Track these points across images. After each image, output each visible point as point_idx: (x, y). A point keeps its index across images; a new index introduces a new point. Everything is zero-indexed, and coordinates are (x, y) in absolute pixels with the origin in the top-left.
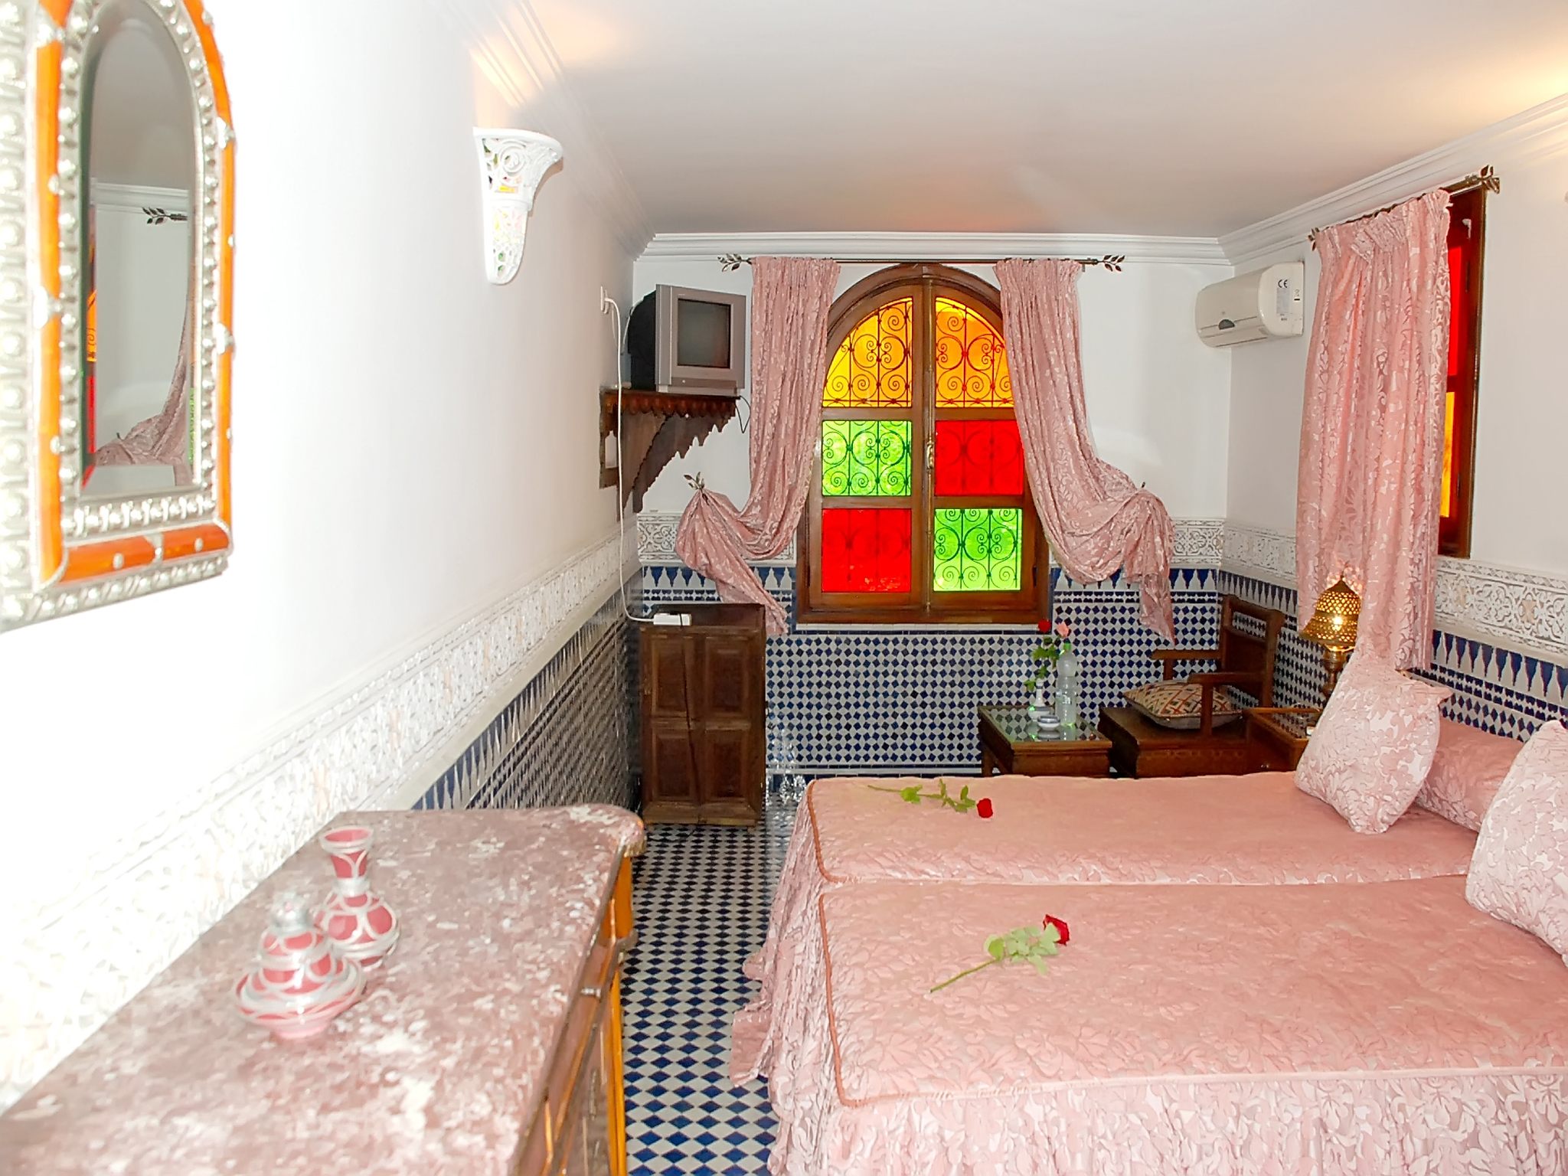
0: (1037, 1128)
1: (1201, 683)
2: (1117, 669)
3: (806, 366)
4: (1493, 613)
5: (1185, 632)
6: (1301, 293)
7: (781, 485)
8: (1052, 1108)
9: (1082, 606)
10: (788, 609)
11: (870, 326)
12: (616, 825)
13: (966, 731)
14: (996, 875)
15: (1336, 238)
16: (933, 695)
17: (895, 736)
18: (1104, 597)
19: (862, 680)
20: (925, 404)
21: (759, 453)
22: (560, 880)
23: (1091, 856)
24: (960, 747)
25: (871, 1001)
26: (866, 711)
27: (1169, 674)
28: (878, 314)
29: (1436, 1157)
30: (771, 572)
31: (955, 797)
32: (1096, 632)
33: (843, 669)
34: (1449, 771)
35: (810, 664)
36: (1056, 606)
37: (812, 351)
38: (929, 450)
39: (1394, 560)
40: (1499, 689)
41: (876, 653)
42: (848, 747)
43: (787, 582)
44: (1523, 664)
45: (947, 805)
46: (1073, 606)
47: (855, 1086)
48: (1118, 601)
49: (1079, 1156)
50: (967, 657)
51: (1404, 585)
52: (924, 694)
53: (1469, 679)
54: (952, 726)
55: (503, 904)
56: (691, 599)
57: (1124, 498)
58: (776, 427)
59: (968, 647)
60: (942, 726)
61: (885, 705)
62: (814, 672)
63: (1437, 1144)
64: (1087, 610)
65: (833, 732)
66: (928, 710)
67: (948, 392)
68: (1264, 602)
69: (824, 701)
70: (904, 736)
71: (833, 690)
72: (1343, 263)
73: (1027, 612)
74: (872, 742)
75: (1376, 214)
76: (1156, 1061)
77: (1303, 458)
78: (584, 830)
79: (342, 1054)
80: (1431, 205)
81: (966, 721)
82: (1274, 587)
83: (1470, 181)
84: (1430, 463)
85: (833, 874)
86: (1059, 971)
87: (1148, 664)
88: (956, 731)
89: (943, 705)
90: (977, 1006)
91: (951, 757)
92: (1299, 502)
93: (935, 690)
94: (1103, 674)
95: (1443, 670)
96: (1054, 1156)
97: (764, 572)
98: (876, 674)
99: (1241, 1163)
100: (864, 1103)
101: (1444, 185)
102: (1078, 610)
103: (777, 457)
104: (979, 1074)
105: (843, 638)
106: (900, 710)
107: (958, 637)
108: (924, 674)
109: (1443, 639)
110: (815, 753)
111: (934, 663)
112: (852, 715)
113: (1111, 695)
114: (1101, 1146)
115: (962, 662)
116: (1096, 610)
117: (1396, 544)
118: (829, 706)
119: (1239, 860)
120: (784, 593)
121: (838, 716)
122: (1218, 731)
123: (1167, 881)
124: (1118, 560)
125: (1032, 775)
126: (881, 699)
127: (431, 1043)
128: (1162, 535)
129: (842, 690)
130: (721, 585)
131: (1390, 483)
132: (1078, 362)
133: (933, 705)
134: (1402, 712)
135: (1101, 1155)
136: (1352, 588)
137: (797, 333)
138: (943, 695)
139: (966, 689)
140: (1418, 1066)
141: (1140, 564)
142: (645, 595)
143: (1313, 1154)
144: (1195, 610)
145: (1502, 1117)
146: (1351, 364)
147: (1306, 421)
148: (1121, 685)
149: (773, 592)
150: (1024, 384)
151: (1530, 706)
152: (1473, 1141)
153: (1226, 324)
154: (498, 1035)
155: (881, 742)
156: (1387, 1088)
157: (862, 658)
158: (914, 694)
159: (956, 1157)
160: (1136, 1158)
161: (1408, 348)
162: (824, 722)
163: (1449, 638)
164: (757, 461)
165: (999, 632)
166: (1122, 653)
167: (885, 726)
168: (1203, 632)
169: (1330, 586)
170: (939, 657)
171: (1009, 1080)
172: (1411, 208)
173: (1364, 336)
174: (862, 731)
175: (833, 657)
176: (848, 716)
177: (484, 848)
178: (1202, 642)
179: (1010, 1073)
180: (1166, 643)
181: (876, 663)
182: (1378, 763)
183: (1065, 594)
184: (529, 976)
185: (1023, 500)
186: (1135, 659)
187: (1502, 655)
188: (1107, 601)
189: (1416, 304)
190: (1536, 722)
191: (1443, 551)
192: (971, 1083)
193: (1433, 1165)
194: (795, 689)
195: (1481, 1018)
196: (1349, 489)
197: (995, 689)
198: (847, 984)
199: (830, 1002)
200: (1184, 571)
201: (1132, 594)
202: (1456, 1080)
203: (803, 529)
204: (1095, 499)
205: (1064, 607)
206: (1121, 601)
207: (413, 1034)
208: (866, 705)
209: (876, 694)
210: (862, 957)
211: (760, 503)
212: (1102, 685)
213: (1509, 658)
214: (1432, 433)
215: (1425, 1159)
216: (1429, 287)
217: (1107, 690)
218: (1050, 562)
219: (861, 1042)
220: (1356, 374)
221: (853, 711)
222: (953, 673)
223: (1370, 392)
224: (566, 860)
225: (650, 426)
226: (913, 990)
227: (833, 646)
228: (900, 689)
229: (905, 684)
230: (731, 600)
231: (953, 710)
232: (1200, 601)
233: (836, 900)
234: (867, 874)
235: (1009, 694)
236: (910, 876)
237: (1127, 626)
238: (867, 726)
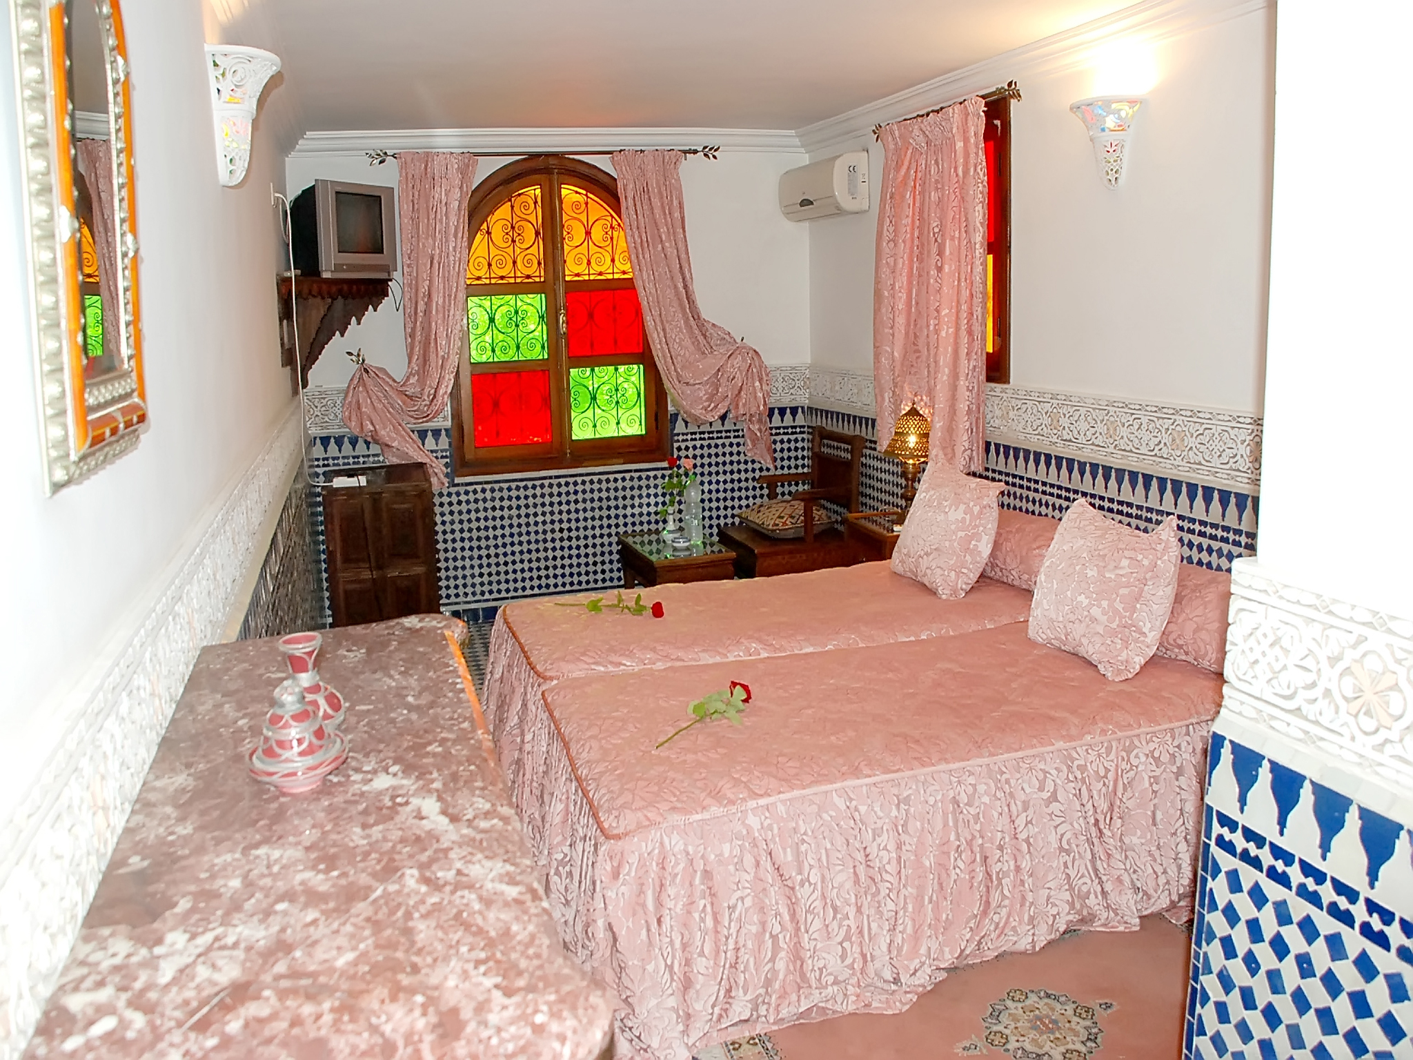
0: (757, 834)
1: (802, 500)
2: (729, 495)
3: (451, 249)
4: (1029, 424)
5: (782, 459)
6: (866, 176)
7: (434, 355)
8: (766, 818)
9: (698, 444)
10: (446, 465)
11: (503, 212)
12: (447, 627)
13: (607, 558)
14: (678, 659)
15: (897, 132)
16: (577, 529)
17: (547, 568)
18: (715, 435)
19: (515, 521)
20: (556, 278)
21: (414, 329)
22: (428, 667)
23: (750, 637)
24: (603, 572)
25: (611, 762)
26: (520, 548)
27: (773, 495)
28: (510, 200)
29: (1031, 811)
30: (430, 433)
31: (632, 604)
32: (710, 465)
33: (498, 513)
34: (1007, 546)
35: (469, 512)
36: (676, 445)
37: (456, 236)
38: (562, 318)
39: (954, 388)
40: (1036, 482)
41: (526, 497)
42: (507, 581)
43: (444, 442)
44: (1053, 461)
45: (626, 610)
46: (690, 444)
47: (614, 825)
48: (727, 437)
49: (789, 850)
50: (604, 495)
51: (963, 406)
52: (570, 530)
53: (1014, 476)
54: (595, 555)
55: (397, 688)
56: (358, 463)
57: (728, 351)
58: (428, 304)
59: (604, 486)
60: (587, 555)
61: (537, 542)
62: (473, 519)
63: (1031, 804)
64: (702, 447)
65: (494, 569)
66: (574, 543)
67: (574, 268)
68: (848, 430)
69: (483, 543)
70: (555, 567)
71: (491, 533)
72: (903, 153)
73: (651, 451)
74: (527, 575)
75: (928, 115)
76: (837, 772)
77: (877, 311)
78: (423, 632)
79: (350, 794)
80: (971, 109)
81: (607, 549)
82: (855, 417)
83: (1000, 91)
84: (978, 311)
85: (548, 674)
86: (748, 722)
87: (754, 488)
88: (599, 559)
89: (586, 537)
90: (696, 753)
91: (596, 581)
92: (875, 347)
93: (579, 525)
94: (718, 500)
95: (994, 471)
96: (770, 854)
97: (423, 434)
98: (527, 516)
99: (904, 837)
100: (626, 834)
101: (981, 93)
102: (695, 448)
103: (430, 331)
104: (708, 801)
105: (497, 486)
106: (550, 545)
107: (595, 478)
108: (569, 512)
109: (993, 447)
110: (478, 589)
111: (576, 502)
112: (509, 552)
113: (726, 517)
114: (803, 841)
115: (600, 499)
116: (709, 446)
117: (955, 376)
118: (488, 547)
119: (863, 628)
120: (442, 451)
121: (497, 555)
122: (818, 537)
123: (810, 650)
124: (726, 403)
125: (685, 583)
126: (533, 537)
127: (413, 777)
128: (760, 380)
129: (499, 532)
130: (386, 449)
131: (948, 328)
132: (685, 237)
133: (578, 538)
134: (972, 504)
135: (803, 848)
136: (921, 412)
137: (441, 221)
138: (585, 528)
139: (605, 522)
140: (1016, 751)
141: (744, 405)
142: (316, 463)
143: (951, 824)
144: (789, 441)
145: (1071, 778)
146: (912, 234)
147: (877, 281)
148: (733, 508)
149: (432, 451)
150: (641, 256)
151: (1059, 492)
152: (1054, 798)
153: (806, 203)
154: (460, 763)
155: (535, 574)
156: (997, 769)
157: (514, 503)
158: (561, 530)
159: (700, 865)
160: (829, 846)
161: (957, 221)
162: (485, 561)
163: (997, 446)
164: (412, 336)
165: (630, 471)
166: (732, 481)
167: (538, 560)
168: (796, 458)
169: (904, 412)
170: (580, 497)
171: (732, 802)
172: (956, 111)
173: (921, 212)
174: (518, 566)
175: (489, 505)
176: (505, 554)
177: (351, 655)
178: (796, 467)
179: (732, 797)
180: (768, 470)
181: (527, 506)
182: (955, 544)
183: (683, 434)
184: (455, 728)
185: (644, 356)
186: (743, 484)
187: (1037, 455)
188: (718, 438)
189: (963, 187)
190: (1065, 504)
191: (990, 379)
192: (704, 808)
193: (1029, 819)
194: (458, 535)
195: (1052, 713)
196: (915, 334)
197: (629, 520)
198: (585, 754)
199: (574, 769)
200: (779, 409)
201: (738, 431)
202: (1042, 757)
203: (455, 394)
204: (703, 353)
205: (683, 446)
206: (729, 437)
207: (395, 775)
208: (521, 543)
209: (528, 533)
210: (595, 731)
211: (418, 373)
212: (718, 509)
213: (1043, 458)
214: (978, 287)
215: (1025, 814)
216: (972, 173)
217: (722, 513)
218: (669, 409)
219: (612, 792)
220: (916, 242)
221: (509, 549)
222: (593, 509)
223: (929, 255)
224: (425, 654)
225: (318, 308)
226: (643, 748)
227: (488, 495)
228: (548, 527)
229: (553, 522)
230: (395, 461)
231: (595, 541)
232: (793, 433)
233: (558, 693)
234: (577, 671)
235: (641, 523)
236: (611, 668)
237: (735, 458)
238: (522, 561)
